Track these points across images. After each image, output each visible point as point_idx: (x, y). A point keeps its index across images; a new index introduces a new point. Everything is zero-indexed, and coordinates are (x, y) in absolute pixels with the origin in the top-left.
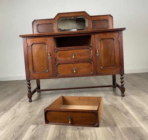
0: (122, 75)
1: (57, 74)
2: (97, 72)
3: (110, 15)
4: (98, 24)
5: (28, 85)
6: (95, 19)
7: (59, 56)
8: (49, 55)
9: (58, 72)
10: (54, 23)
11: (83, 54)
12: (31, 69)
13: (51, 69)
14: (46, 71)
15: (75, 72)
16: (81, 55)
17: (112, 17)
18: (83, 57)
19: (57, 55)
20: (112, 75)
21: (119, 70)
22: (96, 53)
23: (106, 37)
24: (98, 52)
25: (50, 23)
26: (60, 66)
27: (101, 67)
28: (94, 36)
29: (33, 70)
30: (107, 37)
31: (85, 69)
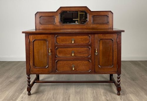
0: (118, 75)
1: (56, 70)
2: (95, 70)
3: (110, 11)
4: (98, 19)
5: (28, 79)
6: (96, 14)
7: (60, 52)
8: (50, 51)
9: (58, 68)
10: (56, 16)
11: (82, 52)
12: (31, 64)
13: (50, 65)
14: (46, 67)
15: (73, 69)
16: (80, 53)
17: (112, 13)
18: (82, 55)
19: (57, 51)
20: (109, 75)
21: (116, 70)
22: (95, 52)
23: (105, 38)
24: (96, 51)
25: (52, 15)
26: (59, 62)
27: (99, 66)
28: (94, 36)
29: (34, 65)
30: (107, 38)
31: (83, 67)
